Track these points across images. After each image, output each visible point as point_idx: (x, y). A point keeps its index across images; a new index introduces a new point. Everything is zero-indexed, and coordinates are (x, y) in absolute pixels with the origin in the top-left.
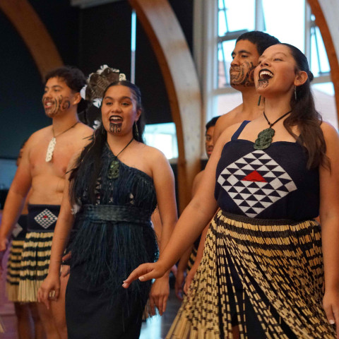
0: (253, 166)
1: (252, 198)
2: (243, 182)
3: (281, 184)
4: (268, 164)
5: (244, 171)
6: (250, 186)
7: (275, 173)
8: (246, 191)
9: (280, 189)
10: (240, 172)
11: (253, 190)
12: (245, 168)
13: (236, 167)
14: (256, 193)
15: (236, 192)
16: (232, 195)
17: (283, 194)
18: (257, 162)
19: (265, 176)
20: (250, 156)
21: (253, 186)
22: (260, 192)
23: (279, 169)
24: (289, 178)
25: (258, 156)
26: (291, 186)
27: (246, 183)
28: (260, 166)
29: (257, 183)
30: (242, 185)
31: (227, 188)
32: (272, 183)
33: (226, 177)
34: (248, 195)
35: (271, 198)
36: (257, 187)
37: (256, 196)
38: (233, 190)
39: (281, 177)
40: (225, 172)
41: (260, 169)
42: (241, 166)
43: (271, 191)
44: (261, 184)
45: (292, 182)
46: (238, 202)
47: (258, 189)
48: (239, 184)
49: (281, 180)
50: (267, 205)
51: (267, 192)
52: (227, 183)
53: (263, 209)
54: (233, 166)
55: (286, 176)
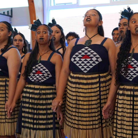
0: (85, 53)
1: (85, 65)
2: (81, 59)
3: (96, 59)
4: (91, 52)
5: (82, 55)
6: (84, 61)
7: (93, 55)
8: (83, 63)
9: (96, 61)
10: (80, 56)
11: (85, 62)
12: (82, 54)
13: (78, 54)
14: (87, 63)
15: (79, 63)
16: (78, 65)
17: (97, 63)
18: (86, 52)
19: (90, 56)
20: (83, 49)
21: (86, 60)
22: (88, 62)
23: (95, 53)
24: (99, 57)
25: (86, 49)
26: (100, 60)
27: (83, 60)
28: (88, 53)
29: (87, 59)
30: (81, 61)
31: (75, 62)
32: (93, 59)
33: (74, 58)
34: (84, 64)
35: (93, 64)
36: (87, 60)
37: (87, 64)
38: (78, 63)
39: (96, 56)
40: (74, 56)
41: (88, 54)
42: (80, 53)
43: (92, 62)
44: (88, 60)
45: (100, 58)
46: (80, 67)
47: (87, 61)
48: (80, 60)
49: (96, 57)
50: (91, 67)
51: (91, 62)
52: (75, 61)
53: (90, 69)
54: (77, 54)
55: (98, 56)
